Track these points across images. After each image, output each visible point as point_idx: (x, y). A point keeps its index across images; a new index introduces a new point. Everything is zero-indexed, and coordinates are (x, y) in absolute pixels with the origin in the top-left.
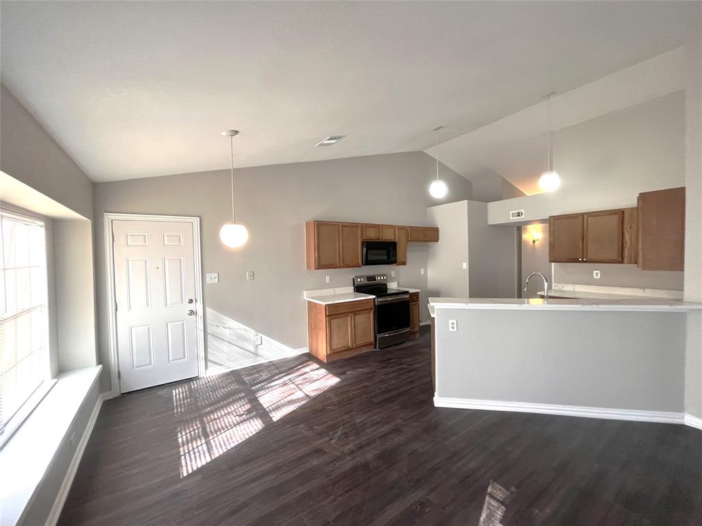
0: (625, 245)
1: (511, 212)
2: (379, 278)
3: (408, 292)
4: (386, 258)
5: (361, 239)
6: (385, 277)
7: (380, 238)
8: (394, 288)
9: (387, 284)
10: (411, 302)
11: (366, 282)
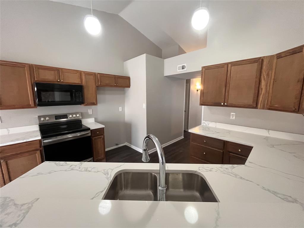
0: (260, 92)
1: (178, 66)
2: (70, 116)
3: (89, 129)
4: (70, 100)
5: (31, 80)
6: (78, 115)
7: (60, 81)
8: (90, 123)
9: (82, 120)
10: (93, 137)
11: (54, 120)
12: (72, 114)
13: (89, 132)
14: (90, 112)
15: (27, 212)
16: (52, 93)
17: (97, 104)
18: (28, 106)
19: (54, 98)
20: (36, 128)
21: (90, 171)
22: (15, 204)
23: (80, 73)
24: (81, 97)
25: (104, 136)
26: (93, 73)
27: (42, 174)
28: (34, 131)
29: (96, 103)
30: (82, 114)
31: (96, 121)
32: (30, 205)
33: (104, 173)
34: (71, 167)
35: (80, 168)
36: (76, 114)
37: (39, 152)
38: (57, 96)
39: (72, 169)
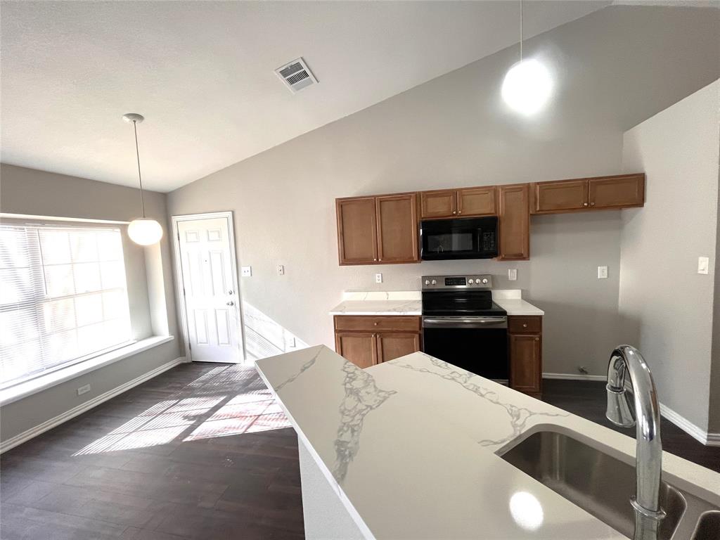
2: (471, 281)
3: (504, 313)
4: (471, 248)
5: (417, 217)
6: (485, 281)
7: (457, 212)
8: (510, 300)
9: (492, 291)
10: (513, 333)
11: (443, 286)
12: (474, 277)
13: (503, 319)
14: (512, 274)
15: (383, 401)
16: (447, 236)
17: (529, 255)
18: (409, 260)
19: (451, 245)
20: (418, 296)
21: (482, 395)
22: (375, 386)
23: (494, 190)
24: (492, 242)
25: (540, 338)
26: (524, 184)
27: (412, 368)
28: (415, 301)
29: (525, 255)
30: (493, 278)
31: (526, 298)
32: (387, 395)
33: (510, 412)
34: (453, 375)
35: (465, 382)
36: (481, 277)
37: (417, 336)
38: (457, 241)
39: (453, 379)
